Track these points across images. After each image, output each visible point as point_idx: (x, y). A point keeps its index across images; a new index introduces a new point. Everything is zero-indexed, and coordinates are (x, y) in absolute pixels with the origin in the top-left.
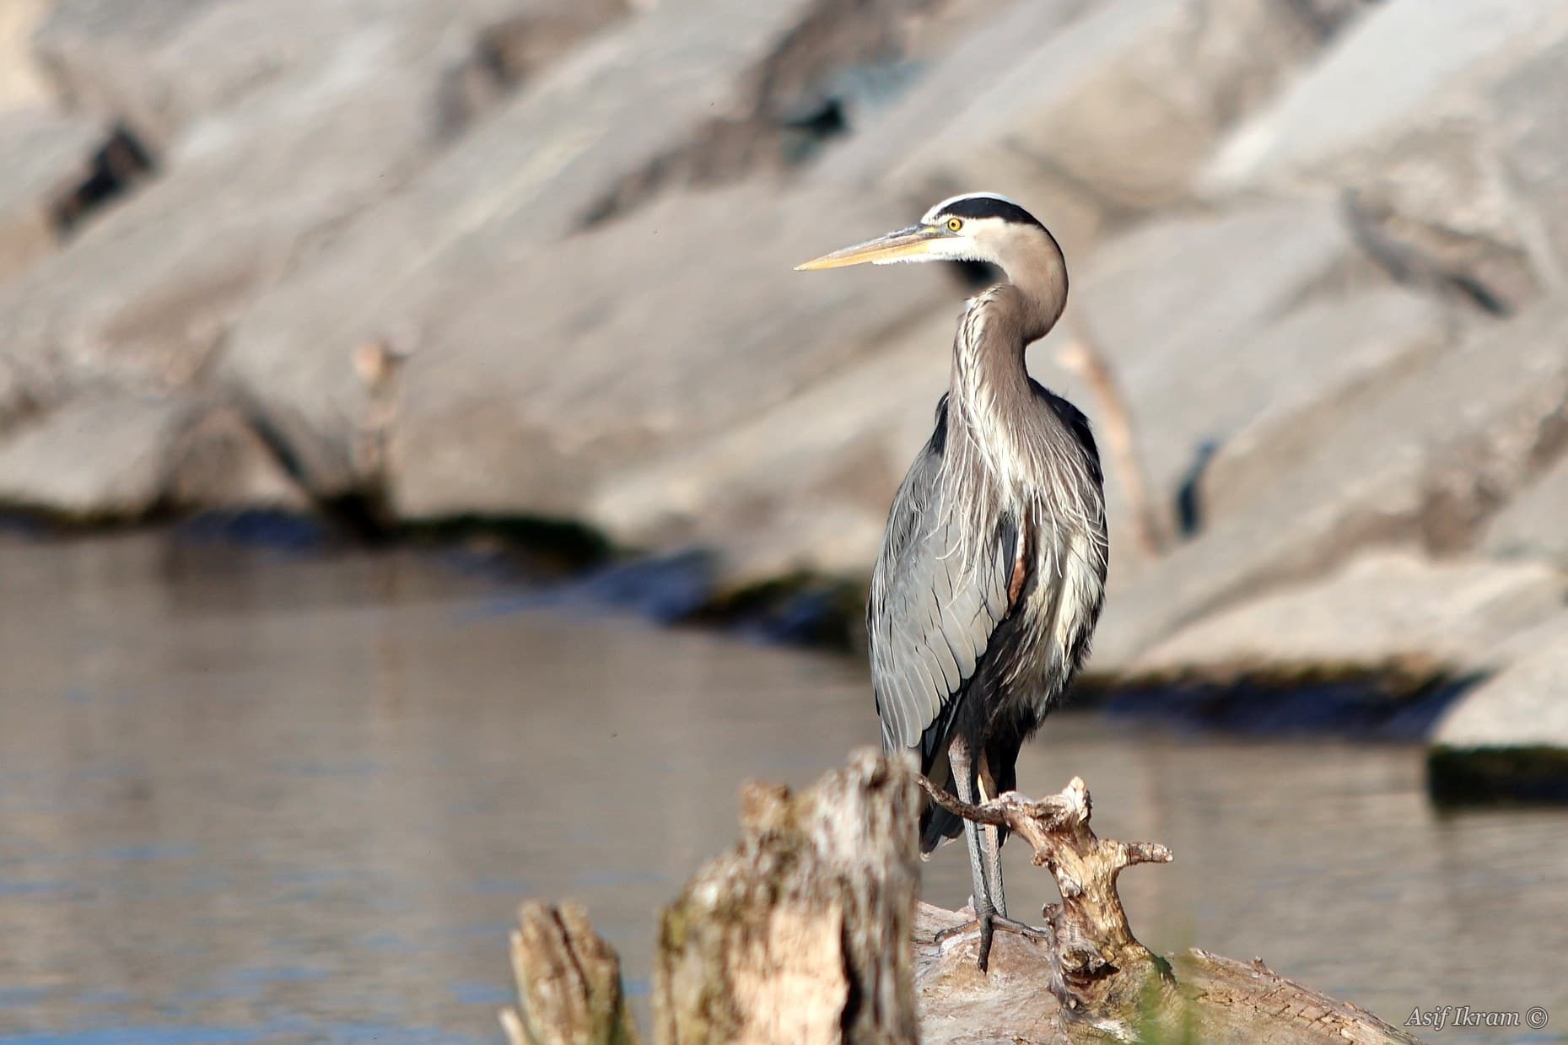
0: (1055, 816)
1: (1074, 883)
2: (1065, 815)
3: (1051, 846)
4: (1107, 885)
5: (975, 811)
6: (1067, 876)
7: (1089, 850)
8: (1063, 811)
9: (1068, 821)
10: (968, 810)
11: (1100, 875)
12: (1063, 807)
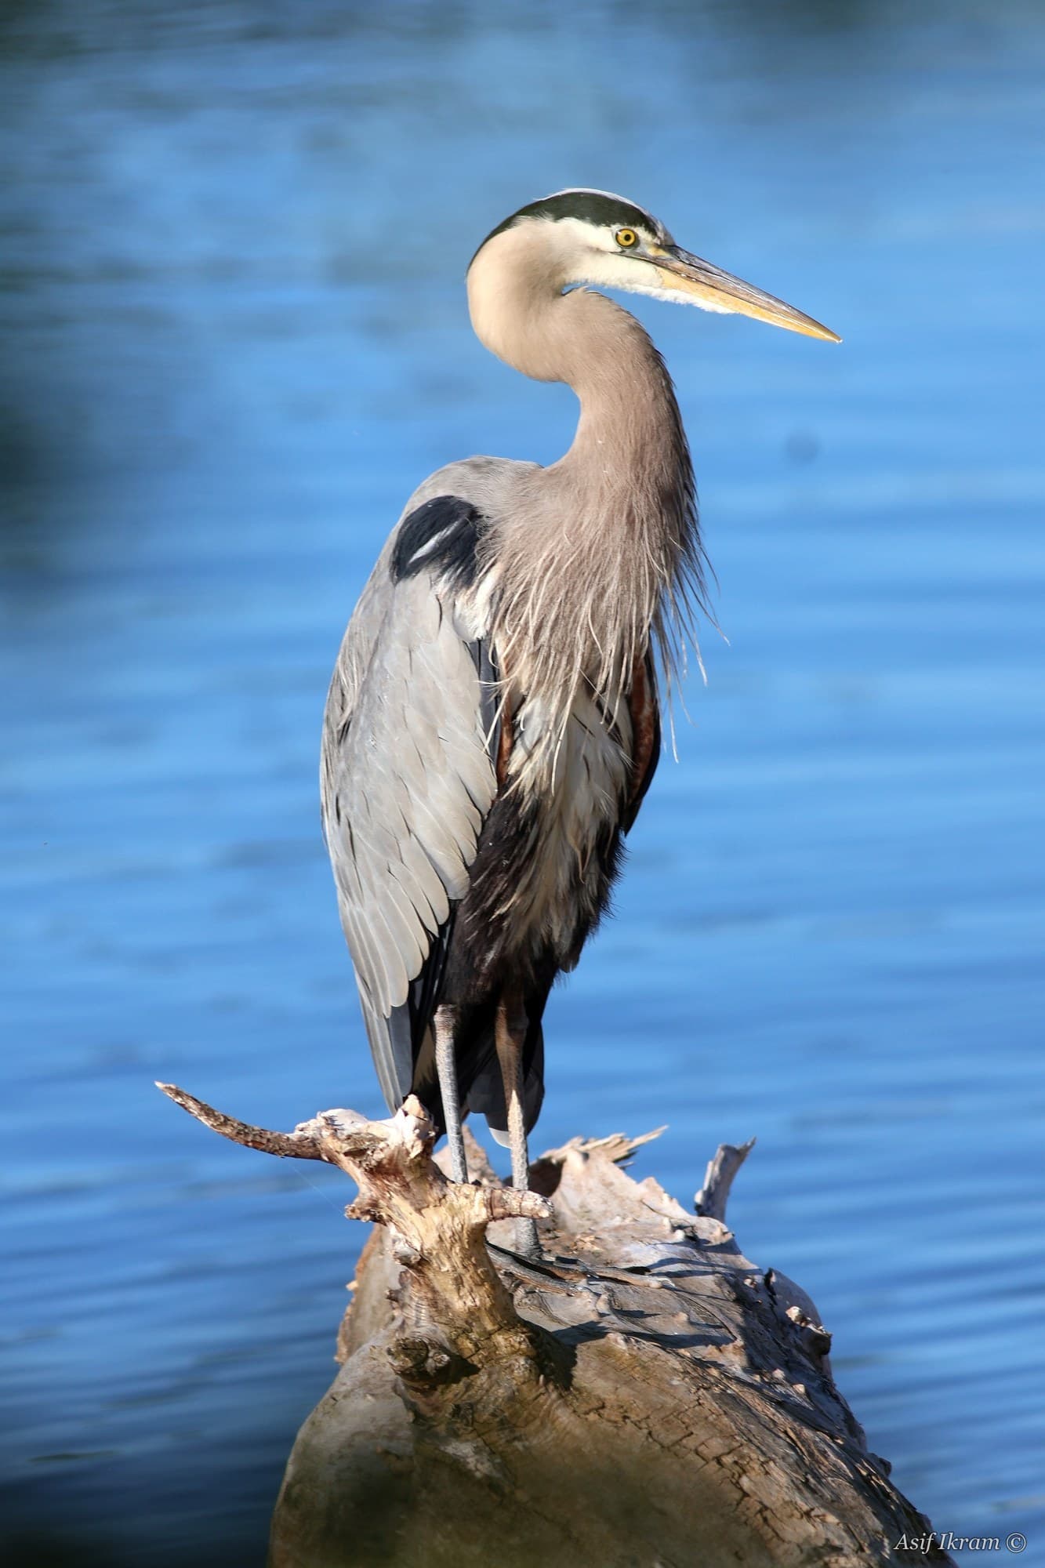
0: (369, 1152)
1: (411, 1246)
2: (386, 1151)
3: (375, 1193)
4: (462, 1248)
5: (269, 1140)
6: (401, 1236)
7: (430, 1199)
8: (382, 1145)
9: (391, 1159)
10: (258, 1139)
11: (449, 1234)
12: (385, 1139)
